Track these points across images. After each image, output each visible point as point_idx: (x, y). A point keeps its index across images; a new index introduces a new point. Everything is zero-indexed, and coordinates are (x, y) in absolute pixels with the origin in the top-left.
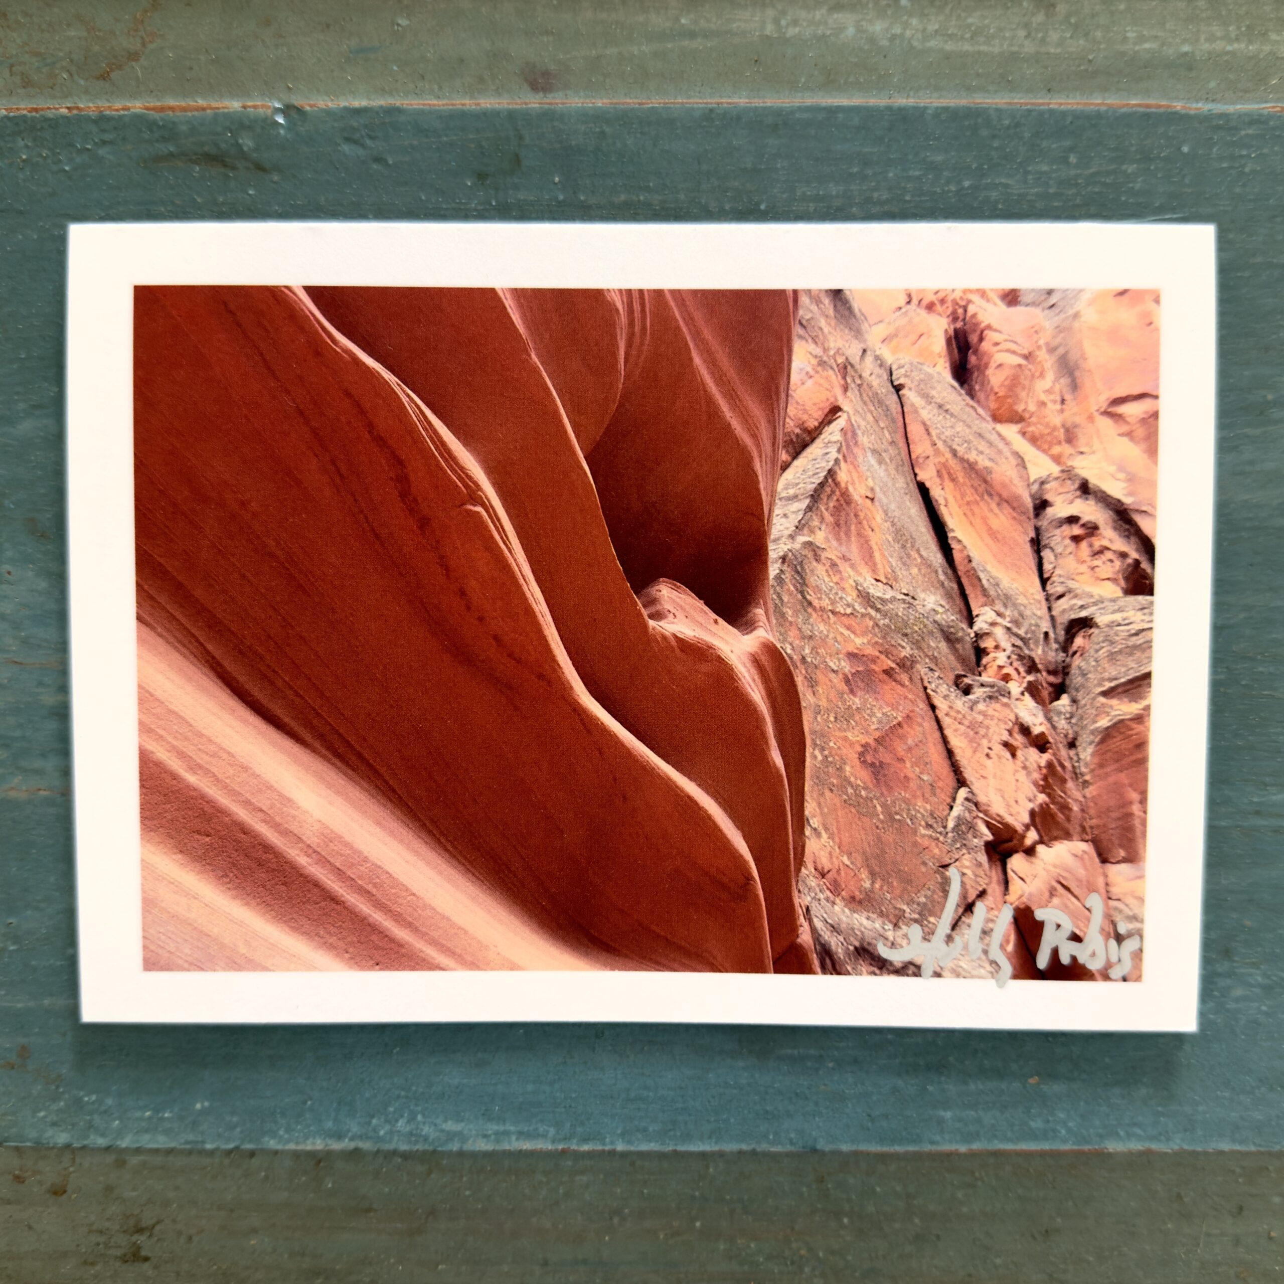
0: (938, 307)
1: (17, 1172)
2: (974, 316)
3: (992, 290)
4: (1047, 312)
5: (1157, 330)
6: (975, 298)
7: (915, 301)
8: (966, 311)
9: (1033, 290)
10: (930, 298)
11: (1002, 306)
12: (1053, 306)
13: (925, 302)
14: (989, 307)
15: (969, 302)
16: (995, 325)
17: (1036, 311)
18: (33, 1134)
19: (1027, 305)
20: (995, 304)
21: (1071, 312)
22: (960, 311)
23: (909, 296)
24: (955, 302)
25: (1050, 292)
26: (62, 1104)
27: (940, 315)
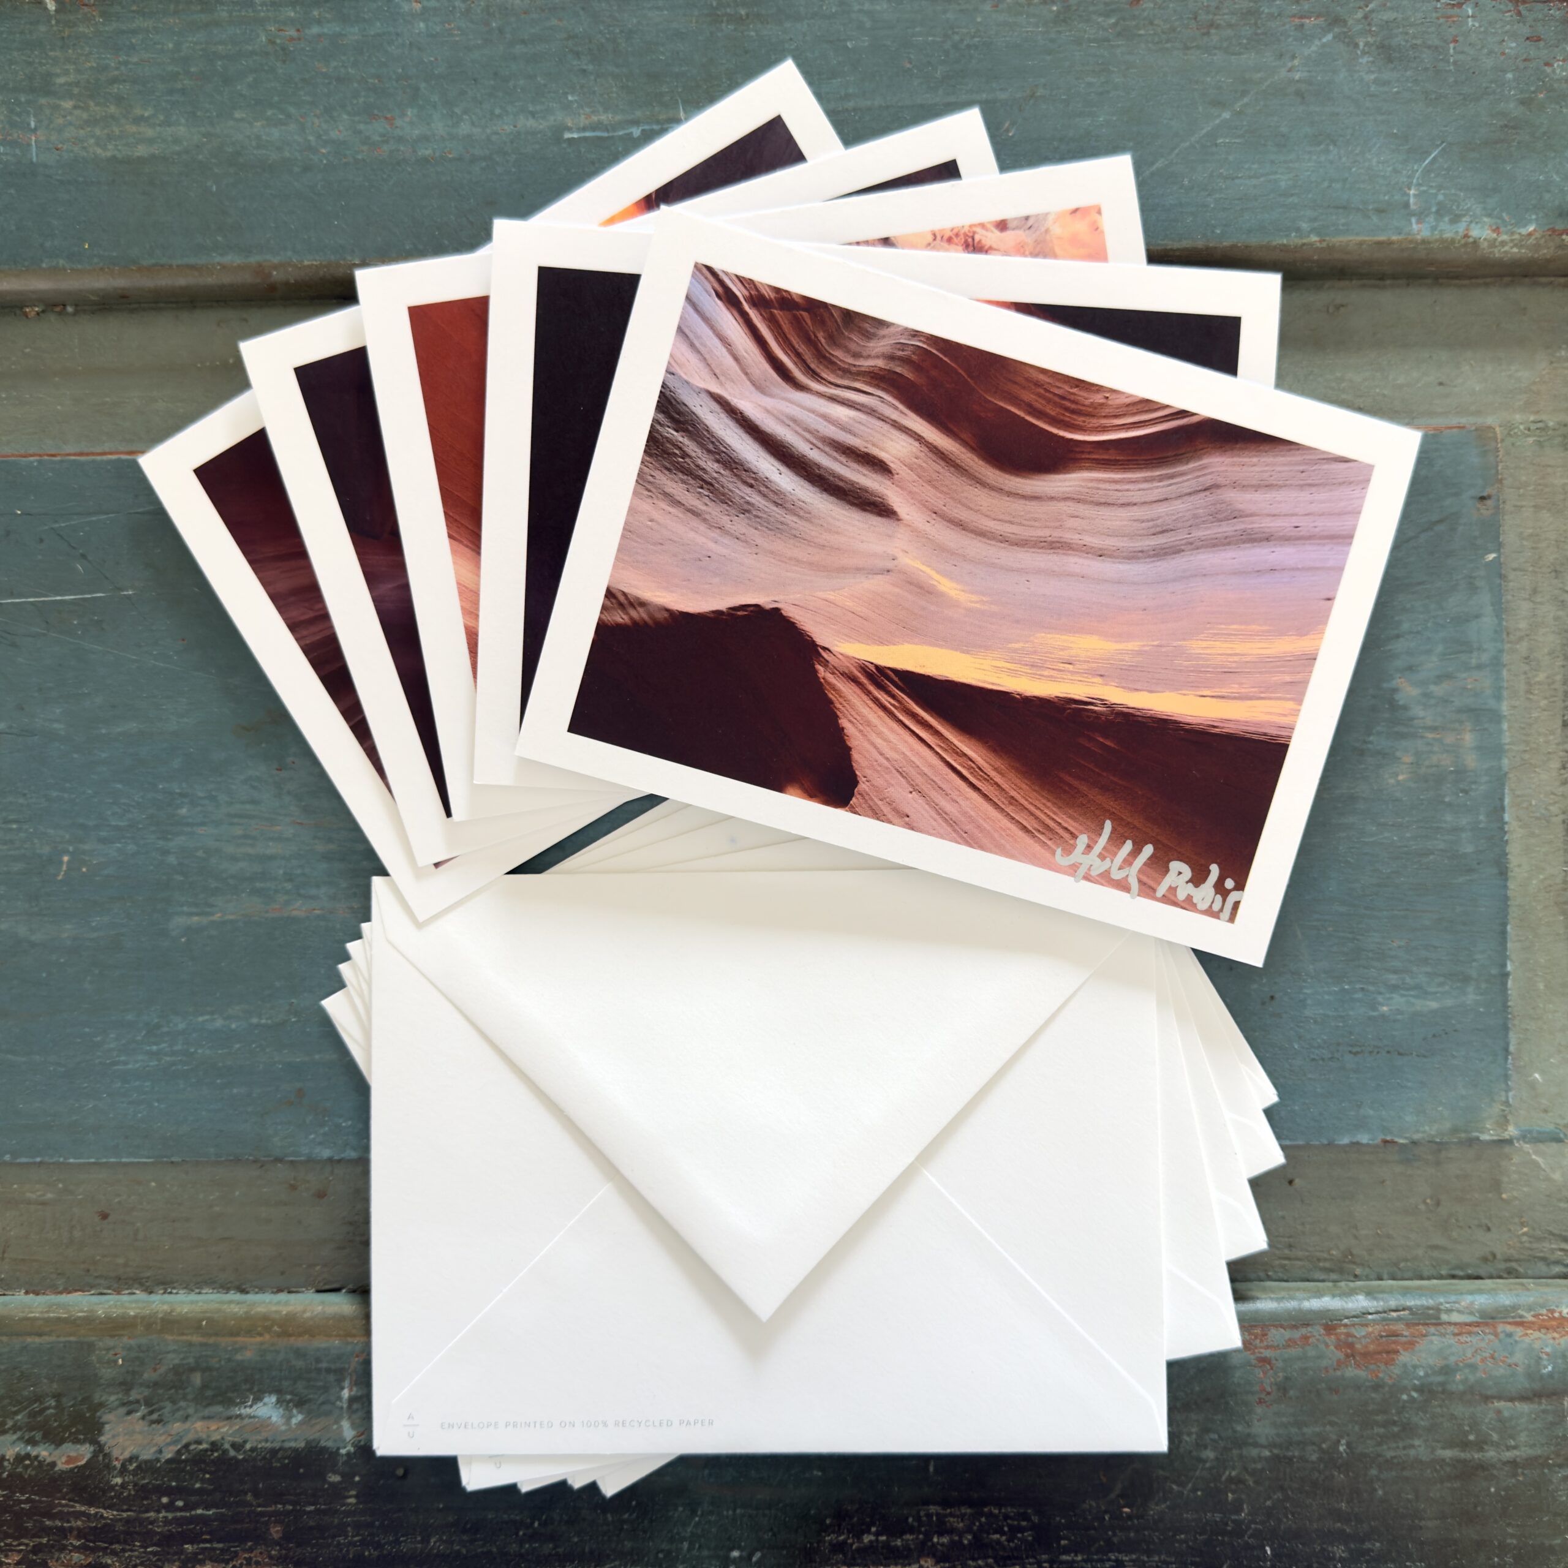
0: (955, 239)
1: (292, 1182)
2: (980, 242)
3: (990, 223)
4: (1027, 232)
5: (1102, 232)
6: (978, 230)
7: (939, 238)
8: (973, 239)
9: (1016, 219)
10: (948, 234)
11: (997, 233)
12: (1030, 227)
13: (945, 237)
14: (989, 234)
15: (974, 233)
16: (995, 246)
17: (1020, 232)
18: (305, 1150)
19: (1014, 229)
20: (992, 232)
21: (1043, 229)
22: (970, 240)
23: (935, 236)
24: (965, 235)
25: (1027, 218)
26: (327, 1129)
27: (957, 244)
